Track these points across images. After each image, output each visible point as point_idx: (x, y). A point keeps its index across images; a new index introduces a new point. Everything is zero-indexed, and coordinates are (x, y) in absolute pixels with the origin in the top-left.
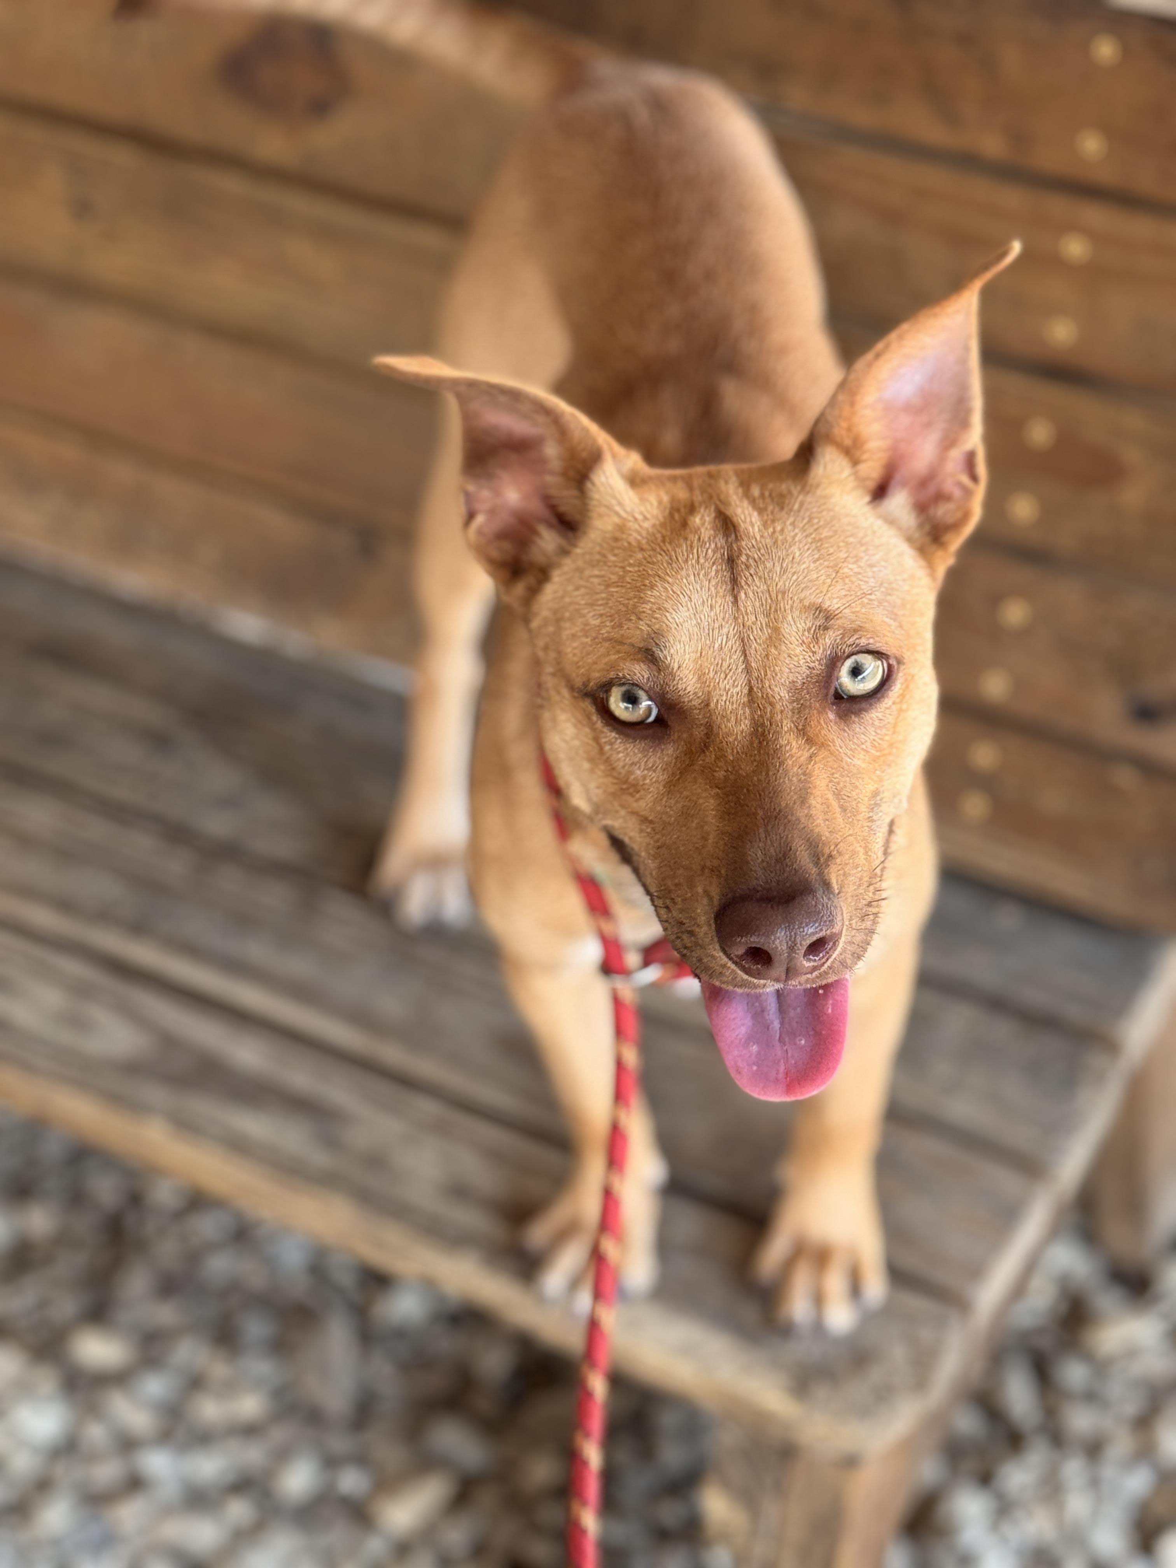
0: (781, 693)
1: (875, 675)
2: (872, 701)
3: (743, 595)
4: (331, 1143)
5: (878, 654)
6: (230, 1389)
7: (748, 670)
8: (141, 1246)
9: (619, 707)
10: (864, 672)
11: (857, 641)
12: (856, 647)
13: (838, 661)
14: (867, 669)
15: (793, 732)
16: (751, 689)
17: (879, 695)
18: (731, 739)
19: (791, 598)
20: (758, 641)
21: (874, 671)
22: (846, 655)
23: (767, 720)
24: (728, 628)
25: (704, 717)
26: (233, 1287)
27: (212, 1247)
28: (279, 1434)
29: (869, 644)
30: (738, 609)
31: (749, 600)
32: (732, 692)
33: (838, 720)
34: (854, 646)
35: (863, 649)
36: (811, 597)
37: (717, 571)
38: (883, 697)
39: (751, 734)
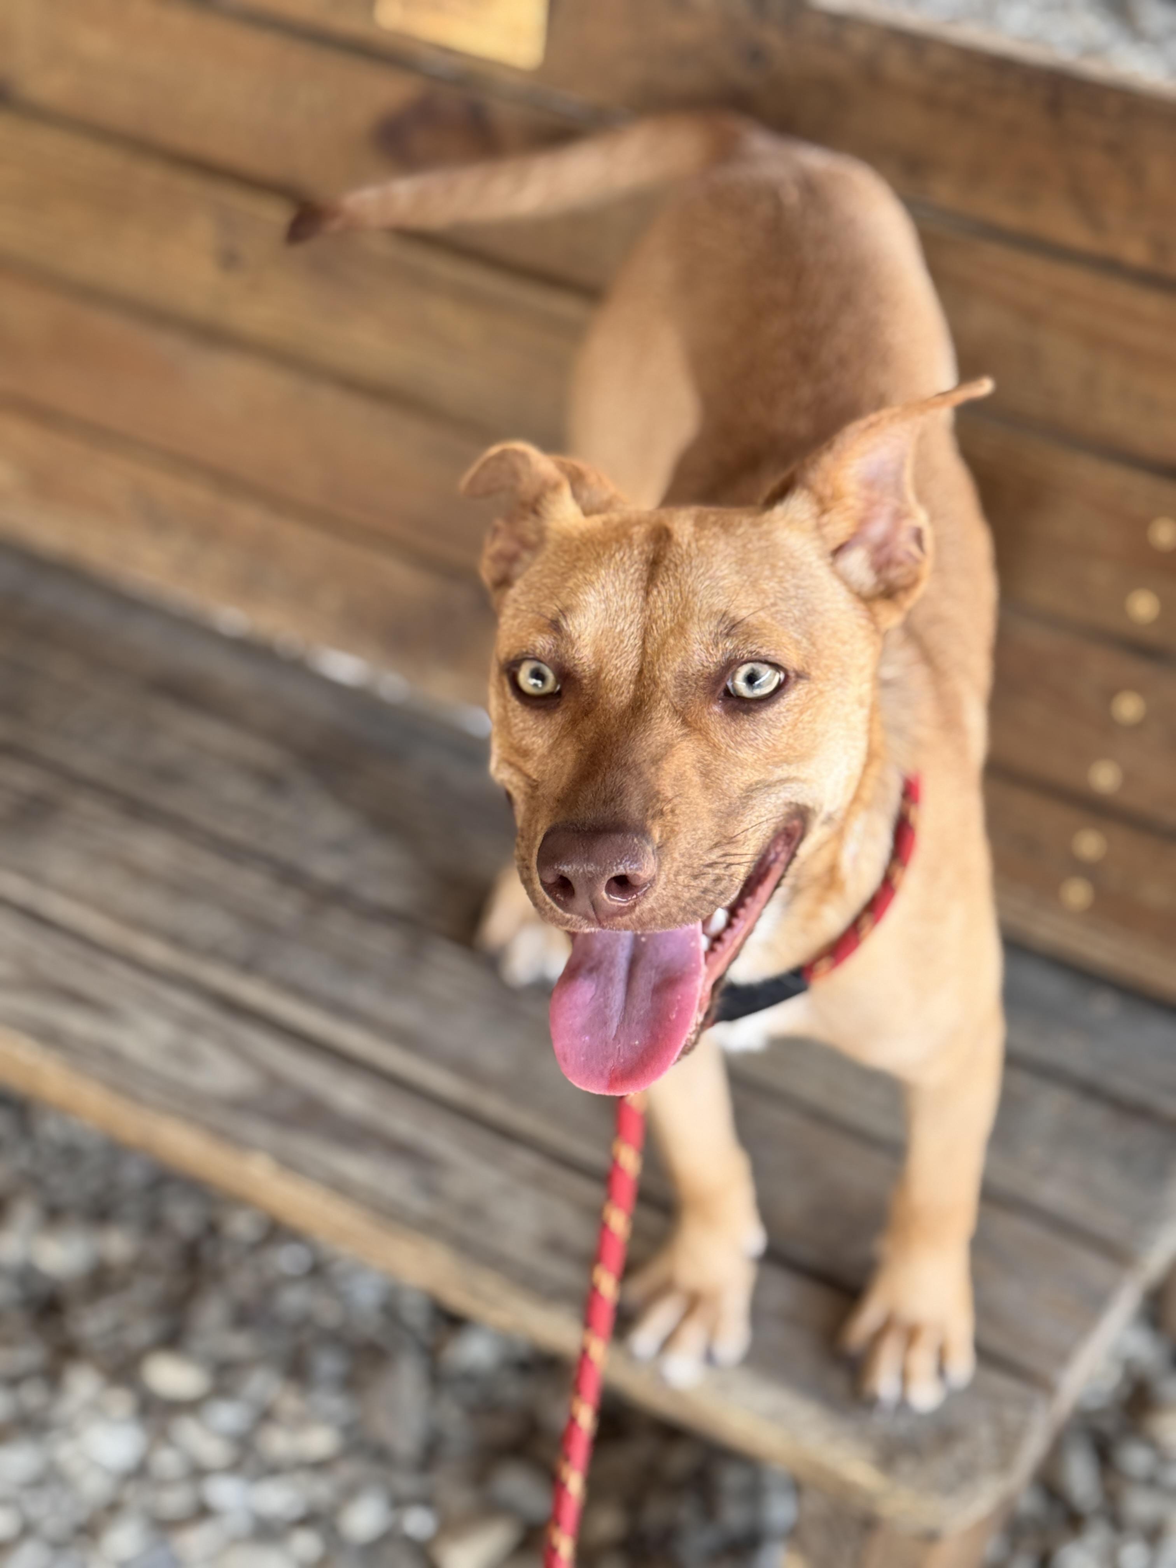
0: (667, 679)
1: (770, 683)
2: (762, 705)
3: (655, 592)
4: (431, 1190)
5: (776, 667)
6: (301, 1422)
7: (644, 653)
8: (218, 1276)
9: (527, 682)
10: (760, 678)
11: (758, 650)
12: (756, 654)
13: (735, 664)
14: (762, 676)
15: (670, 711)
16: (641, 672)
17: (769, 700)
18: (608, 706)
19: (701, 601)
20: (659, 632)
21: (769, 679)
22: (744, 660)
23: (647, 696)
24: (637, 617)
25: (591, 688)
26: (306, 1321)
27: (290, 1280)
28: (348, 1471)
29: (769, 655)
30: (648, 603)
31: (662, 597)
32: (622, 670)
33: (723, 713)
34: (754, 653)
35: (762, 658)
36: (720, 603)
37: (636, 570)
38: (774, 703)
39: (629, 706)
